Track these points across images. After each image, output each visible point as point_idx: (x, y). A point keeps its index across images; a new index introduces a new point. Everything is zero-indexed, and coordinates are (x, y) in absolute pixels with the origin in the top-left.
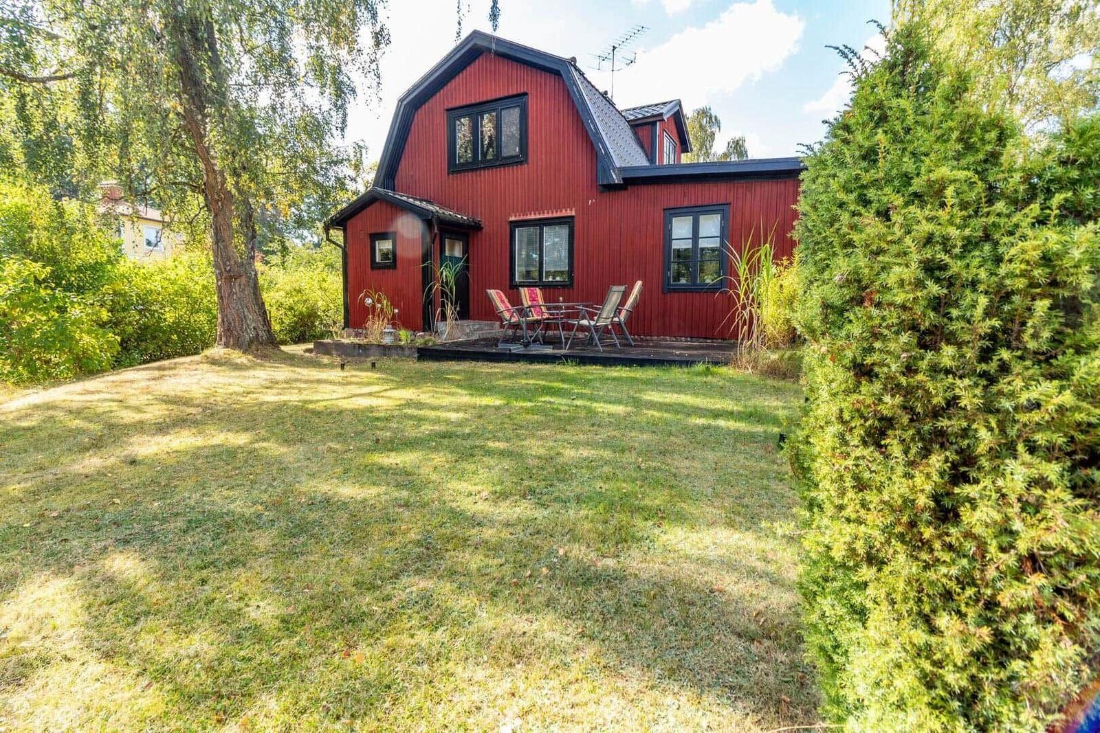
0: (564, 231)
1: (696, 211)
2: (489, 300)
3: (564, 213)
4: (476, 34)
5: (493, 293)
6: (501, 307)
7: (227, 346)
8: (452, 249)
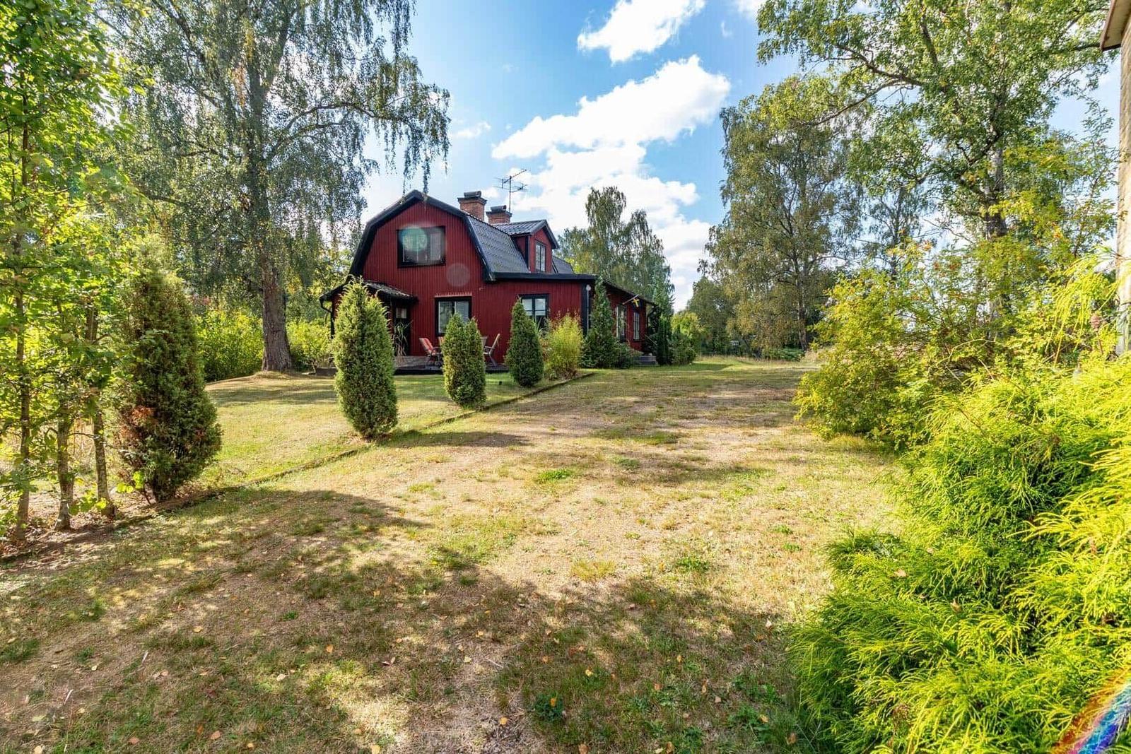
0: (467, 304)
1: (533, 297)
2: (421, 344)
3: (466, 295)
4: (415, 192)
5: (423, 340)
6: (427, 347)
7: (270, 369)
8: (400, 312)
